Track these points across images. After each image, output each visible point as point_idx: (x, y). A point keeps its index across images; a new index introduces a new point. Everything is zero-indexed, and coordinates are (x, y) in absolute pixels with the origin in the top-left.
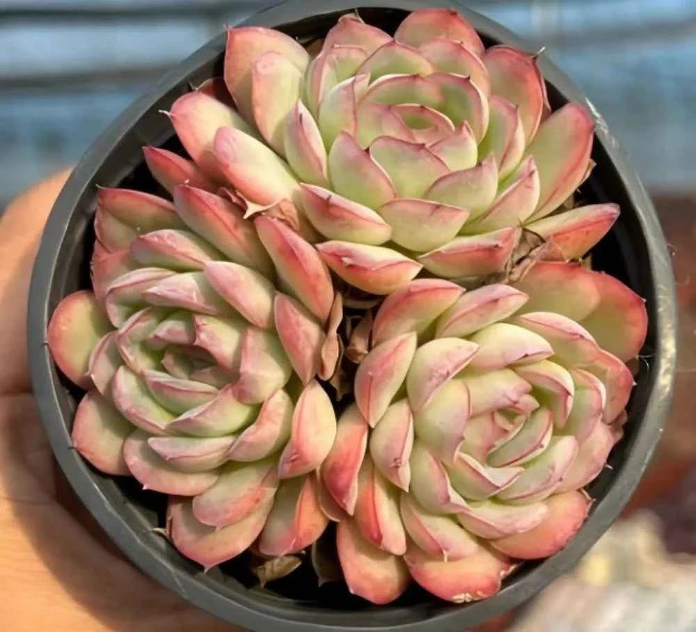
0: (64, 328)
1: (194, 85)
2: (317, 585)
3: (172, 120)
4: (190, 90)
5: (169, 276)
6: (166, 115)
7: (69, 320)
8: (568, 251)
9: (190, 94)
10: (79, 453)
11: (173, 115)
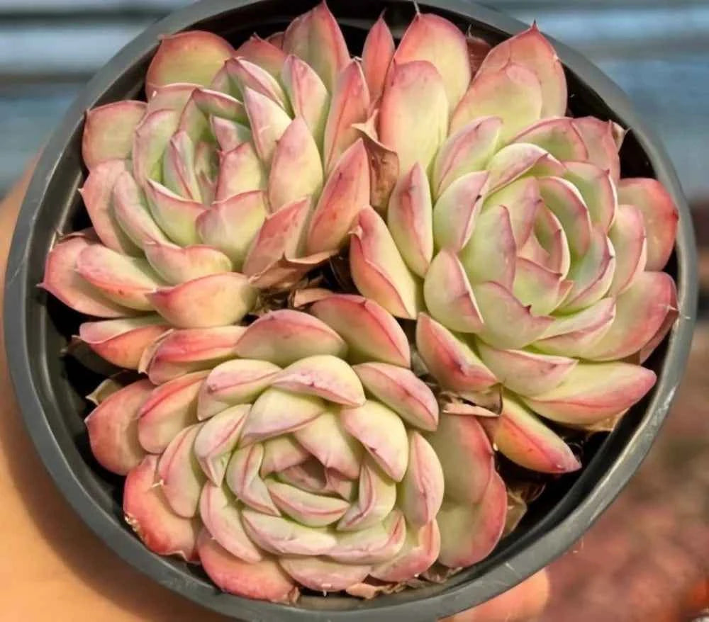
0: (186, 48)
1: (471, 31)
2: (87, 394)
3: (414, 20)
4: (464, 31)
5: (280, 105)
6: (415, 12)
7: (196, 48)
8: (504, 440)
9: (461, 33)
10: (85, 121)
11: (420, 18)
